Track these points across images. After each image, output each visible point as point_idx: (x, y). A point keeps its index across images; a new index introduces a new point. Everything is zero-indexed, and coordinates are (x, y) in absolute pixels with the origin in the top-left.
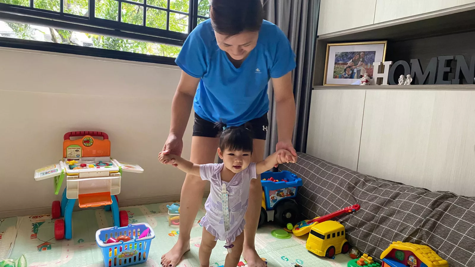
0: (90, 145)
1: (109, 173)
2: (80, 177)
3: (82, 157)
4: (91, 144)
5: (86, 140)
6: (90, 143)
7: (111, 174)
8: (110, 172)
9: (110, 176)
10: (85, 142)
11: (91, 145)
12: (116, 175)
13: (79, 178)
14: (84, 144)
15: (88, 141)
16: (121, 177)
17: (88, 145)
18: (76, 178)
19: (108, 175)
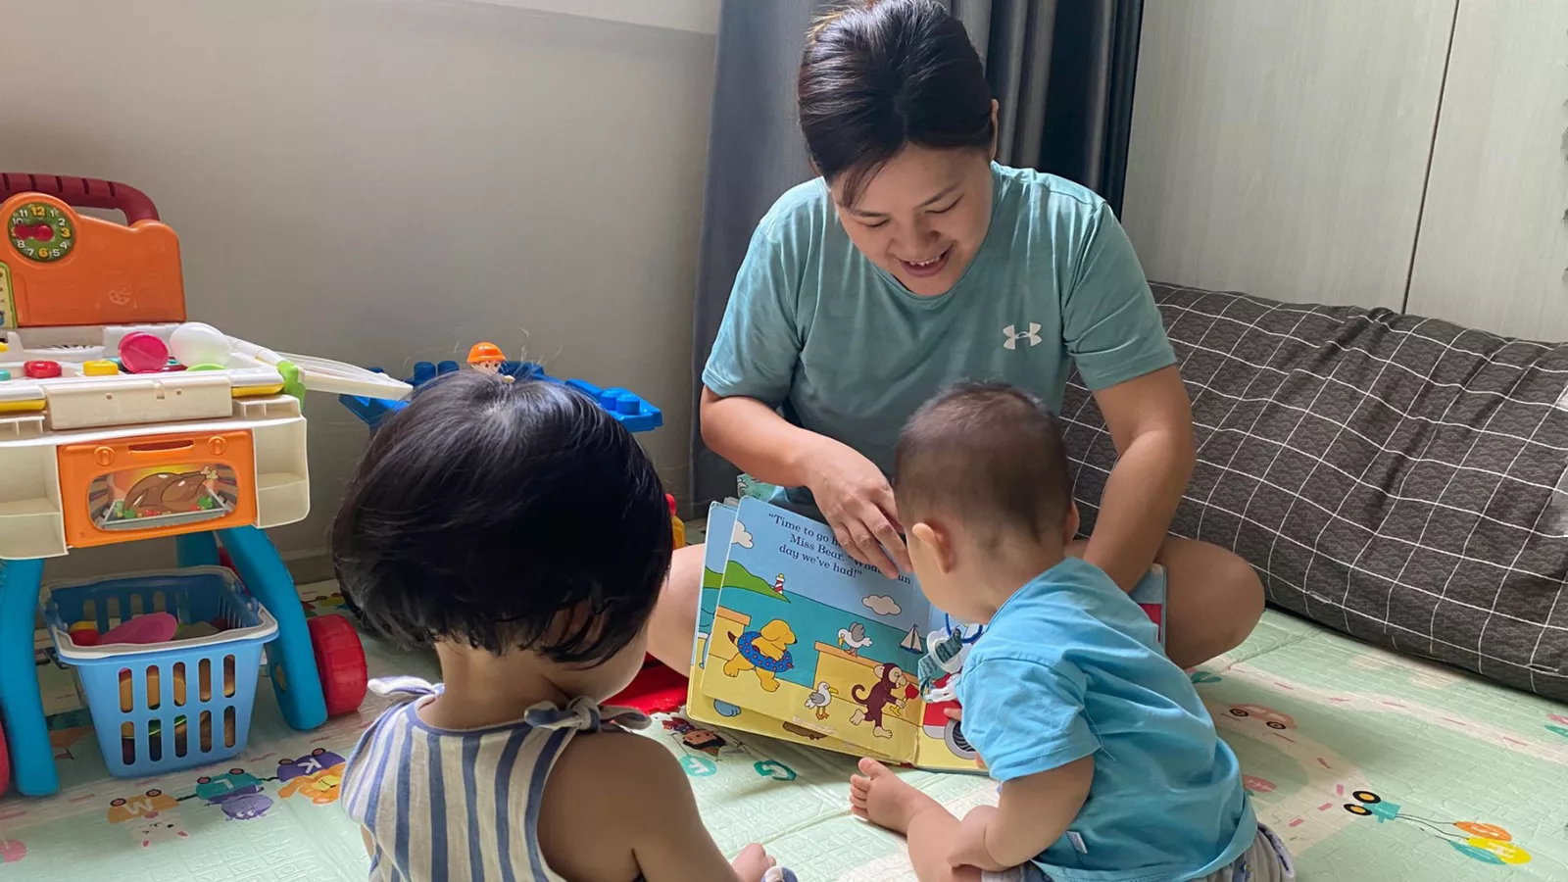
0: (56, 252)
1: (230, 400)
2: (56, 425)
3: (20, 327)
4: (64, 245)
5: (28, 221)
6: (53, 240)
7: (245, 403)
8: (237, 392)
9: (236, 414)
10: (23, 231)
11: (65, 254)
12: (275, 411)
13: (48, 428)
14: (21, 244)
15: (37, 229)
16: (302, 418)
17: (43, 253)
18: (29, 430)
19: (230, 412)
